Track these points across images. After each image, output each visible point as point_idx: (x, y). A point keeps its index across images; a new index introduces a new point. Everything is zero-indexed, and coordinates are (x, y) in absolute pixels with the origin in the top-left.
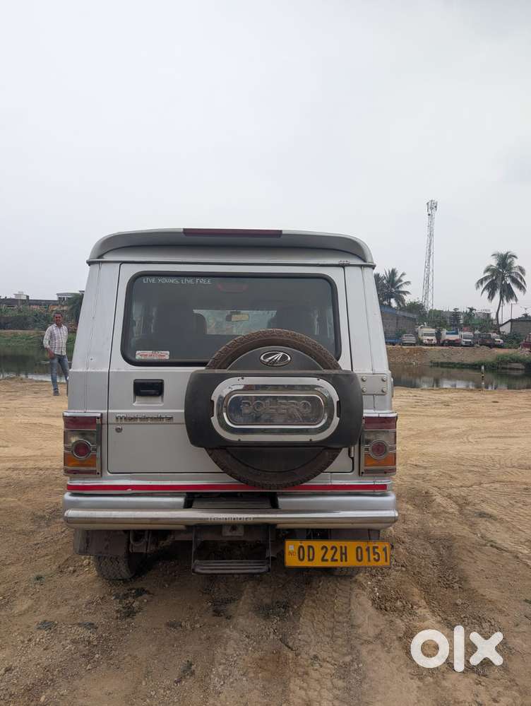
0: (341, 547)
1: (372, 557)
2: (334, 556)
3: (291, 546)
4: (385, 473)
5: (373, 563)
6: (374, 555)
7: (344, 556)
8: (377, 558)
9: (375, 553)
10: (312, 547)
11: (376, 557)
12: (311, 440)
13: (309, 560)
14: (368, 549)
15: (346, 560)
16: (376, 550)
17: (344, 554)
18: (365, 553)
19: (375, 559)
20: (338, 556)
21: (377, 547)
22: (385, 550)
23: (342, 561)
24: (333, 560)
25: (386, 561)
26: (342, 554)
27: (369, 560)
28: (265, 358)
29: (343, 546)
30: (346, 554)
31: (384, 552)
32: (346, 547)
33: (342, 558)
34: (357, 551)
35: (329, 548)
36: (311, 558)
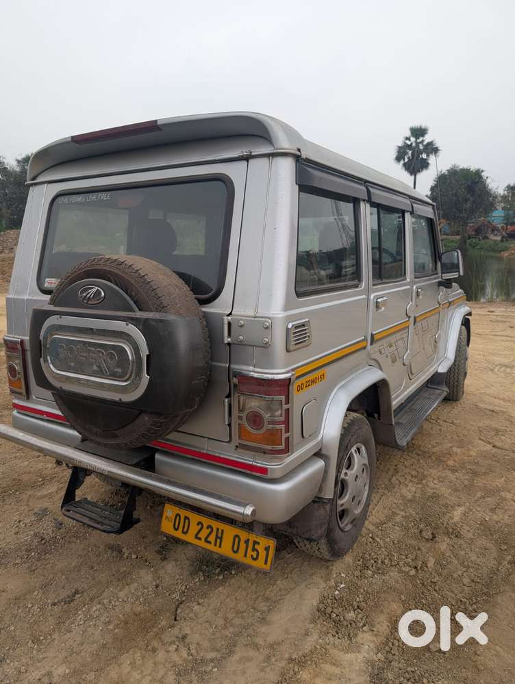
0: (218, 529)
1: (250, 552)
2: (208, 536)
3: (170, 511)
4: (265, 453)
5: (248, 561)
6: (253, 551)
7: (218, 541)
8: (255, 557)
9: (254, 549)
10: (188, 518)
11: (255, 554)
12: (120, 399)
13: (183, 532)
14: (247, 542)
15: (220, 546)
16: (256, 546)
17: (219, 538)
18: (243, 545)
19: (252, 556)
20: (212, 538)
21: (258, 543)
22: (267, 549)
23: (215, 545)
24: (206, 541)
25: (266, 563)
26: (217, 537)
27: (245, 556)
28: (82, 293)
29: (221, 528)
30: (221, 539)
31: (265, 552)
32: (223, 531)
33: (216, 541)
34: (234, 540)
35: (205, 526)
36: (185, 530)
